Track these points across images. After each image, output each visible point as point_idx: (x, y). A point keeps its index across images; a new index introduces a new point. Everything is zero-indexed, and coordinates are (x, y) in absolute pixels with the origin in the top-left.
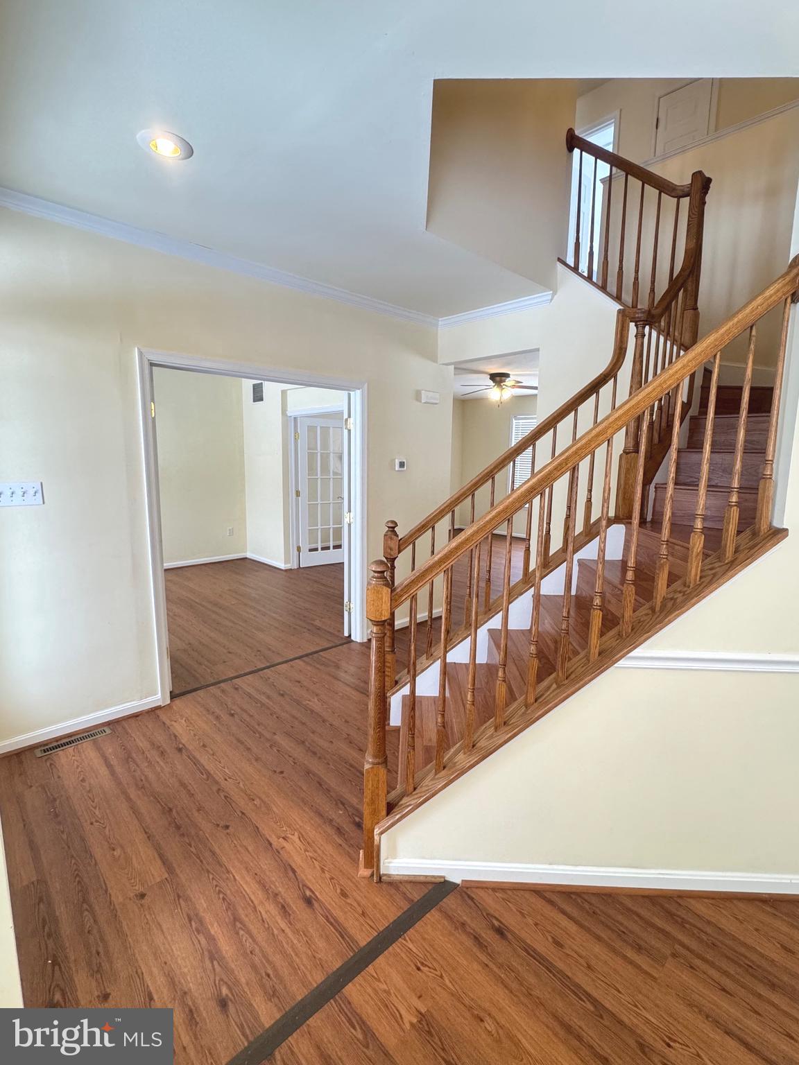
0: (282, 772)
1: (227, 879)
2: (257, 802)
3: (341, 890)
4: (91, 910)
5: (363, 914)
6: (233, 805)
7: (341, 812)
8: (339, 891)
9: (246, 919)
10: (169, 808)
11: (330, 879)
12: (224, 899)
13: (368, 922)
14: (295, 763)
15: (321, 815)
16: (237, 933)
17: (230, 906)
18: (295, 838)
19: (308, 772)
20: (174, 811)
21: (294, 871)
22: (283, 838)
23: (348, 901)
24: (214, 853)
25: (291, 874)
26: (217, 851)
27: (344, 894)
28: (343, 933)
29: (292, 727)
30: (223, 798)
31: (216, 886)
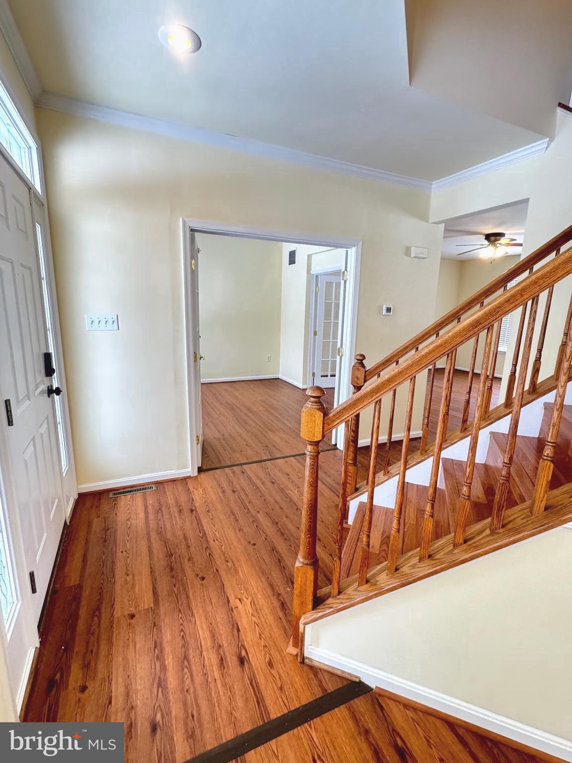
0: (254, 545)
1: (190, 621)
2: (230, 564)
3: (270, 659)
4: (99, 617)
5: (281, 688)
6: (213, 561)
7: (289, 590)
8: (267, 659)
9: (192, 660)
10: (171, 553)
11: (264, 646)
12: (183, 637)
13: (283, 697)
14: (266, 539)
15: (272, 587)
16: (183, 670)
17: (185, 645)
18: (248, 602)
19: (274, 549)
20: (174, 556)
21: (238, 630)
22: (239, 599)
23: (272, 671)
24: (188, 597)
25: (236, 631)
26: (191, 596)
27: (270, 664)
28: (260, 701)
29: (273, 509)
30: (208, 555)
31: (181, 624)
